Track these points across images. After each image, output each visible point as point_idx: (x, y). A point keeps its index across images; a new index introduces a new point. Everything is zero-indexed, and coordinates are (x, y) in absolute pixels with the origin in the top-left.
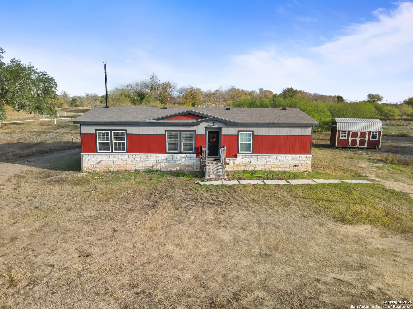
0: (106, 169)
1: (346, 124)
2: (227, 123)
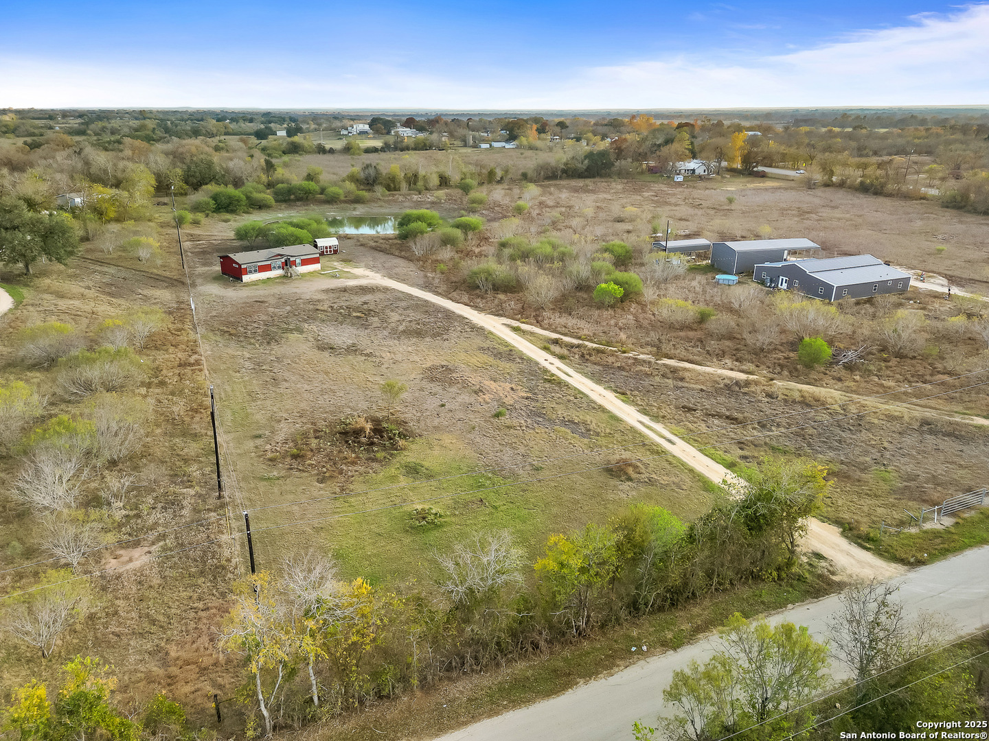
0: (253, 281)
1: (321, 242)
2: (292, 256)
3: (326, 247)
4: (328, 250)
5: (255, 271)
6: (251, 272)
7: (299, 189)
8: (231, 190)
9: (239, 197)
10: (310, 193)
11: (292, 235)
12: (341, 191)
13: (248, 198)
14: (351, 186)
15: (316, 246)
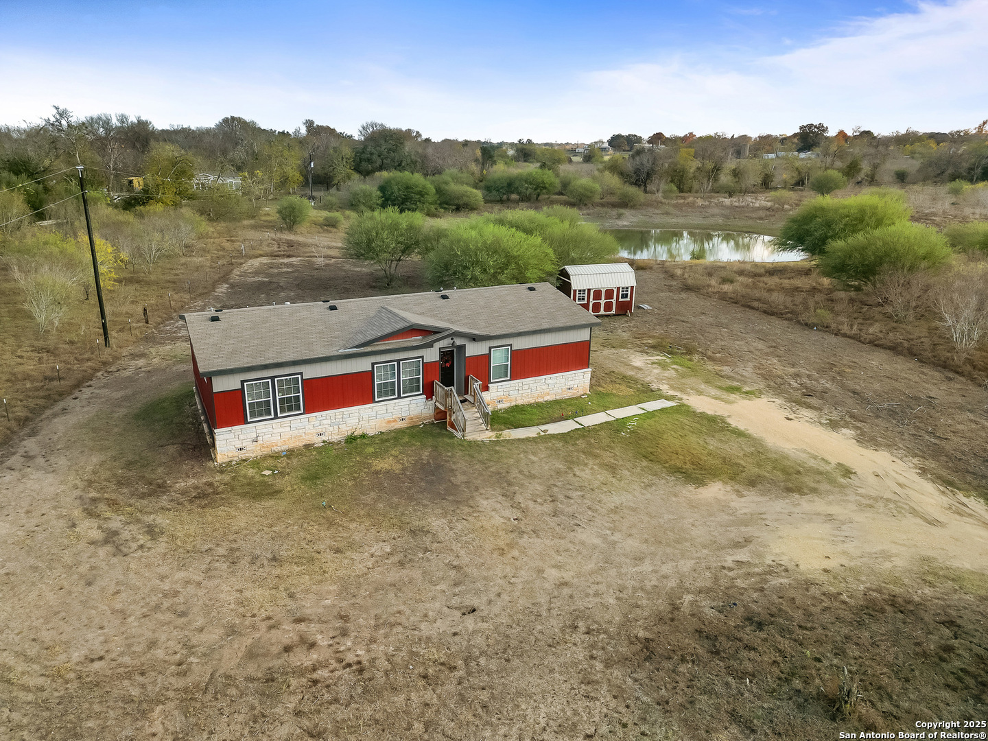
0: (266, 451)
1: (584, 277)
2: (474, 338)
3: (598, 294)
4: (603, 301)
5: (290, 406)
6: (263, 410)
7: (526, 181)
8: (417, 178)
9: (424, 187)
10: (545, 188)
11: (494, 249)
12: (597, 186)
13: (439, 191)
14: (613, 181)
15: (565, 287)
